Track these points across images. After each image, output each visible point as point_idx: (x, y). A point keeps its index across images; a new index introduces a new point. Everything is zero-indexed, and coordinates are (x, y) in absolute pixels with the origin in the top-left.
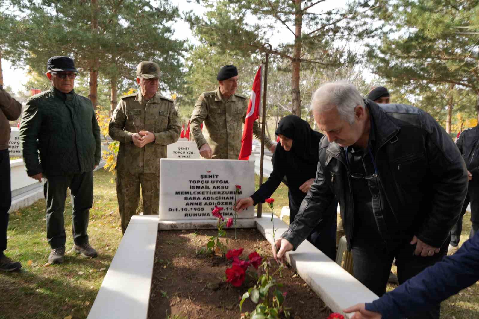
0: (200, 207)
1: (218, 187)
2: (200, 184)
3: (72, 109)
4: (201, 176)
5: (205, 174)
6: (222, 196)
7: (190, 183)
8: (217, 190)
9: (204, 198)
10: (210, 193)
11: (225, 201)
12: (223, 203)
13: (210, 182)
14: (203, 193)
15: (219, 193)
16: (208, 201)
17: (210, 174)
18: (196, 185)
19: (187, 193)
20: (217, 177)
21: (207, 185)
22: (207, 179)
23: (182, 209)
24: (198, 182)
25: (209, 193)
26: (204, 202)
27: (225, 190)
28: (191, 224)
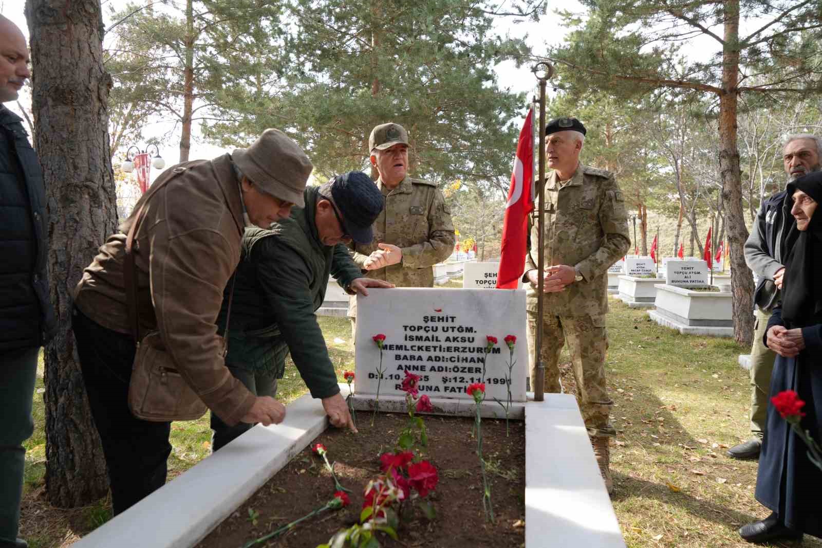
0: (423, 374)
1: (455, 339)
2: (422, 333)
4: (425, 318)
5: (431, 313)
6: (462, 355)
7: (406, 330)
8: (453, 344)
9: (430, 359)
10: (440, 350)
11: (467, 365)
12: (465, 368)
13: (440, 329)
14: (427, 349)
15: (457, 349)
16: (437, 364)
17: (441, 315)
18: (415, 334)
19: (399, 348)
20: (453, 321)
21: (435, 334)
22: (434, 324)
23: (391, 376)
24: (419, 328)
25: (438, 349)
26: (429, 365)
27: (467, 344)
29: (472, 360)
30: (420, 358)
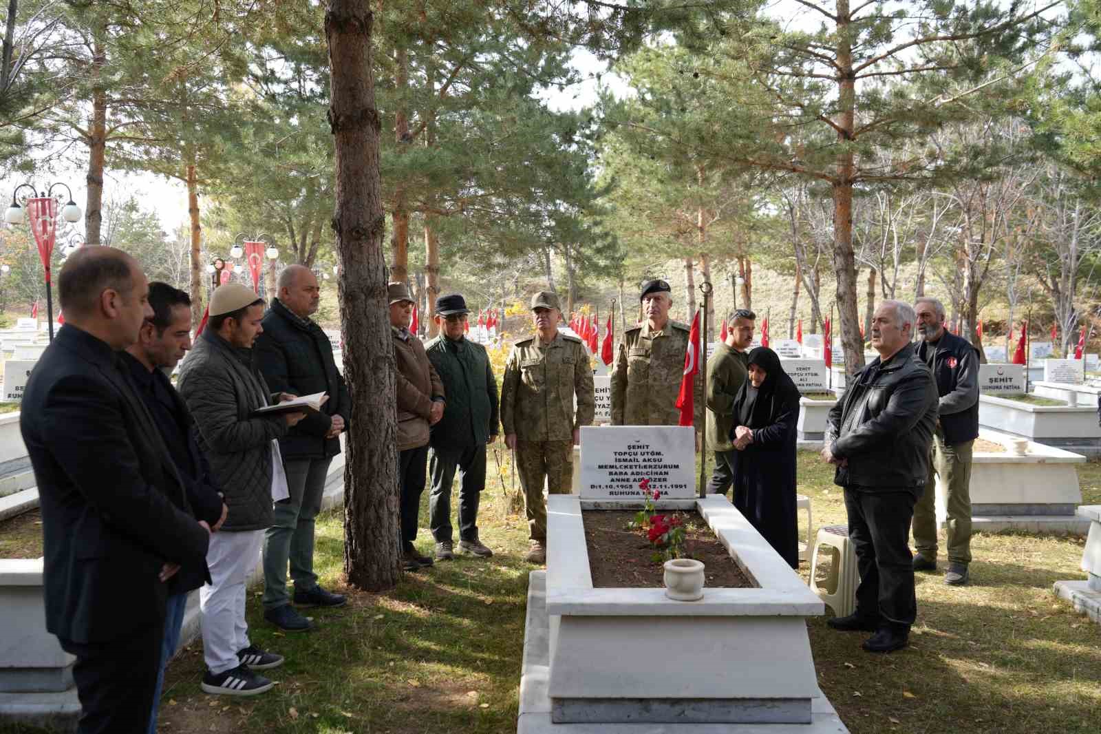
0: (629, 484)
1: (649, 460)
2: (627, 457)
3: (464, 363)
4: (629, 446)
5: (633, 443)
6: (654, 470)
7: (616, 455)
8: (648, 464)
9: (633, 473)
10: (640, 468)
11: (658, 477)
12: (656, 479)
13: (639, 453)
14: (631, 467)
15: (650, 467)
16: (637, 477)
17: (639, 444)
18: (622, 457)
19: (612, 467)
20: (647, 448)
21: (636, 457)
22: (635, 451)
23: (607, 486)
24: (625, 453)
25: (638, 467)
26: (632, 478)
27: (657, 463)
28: (617, 503)
29: (661, 473)
30: (626, 473)
